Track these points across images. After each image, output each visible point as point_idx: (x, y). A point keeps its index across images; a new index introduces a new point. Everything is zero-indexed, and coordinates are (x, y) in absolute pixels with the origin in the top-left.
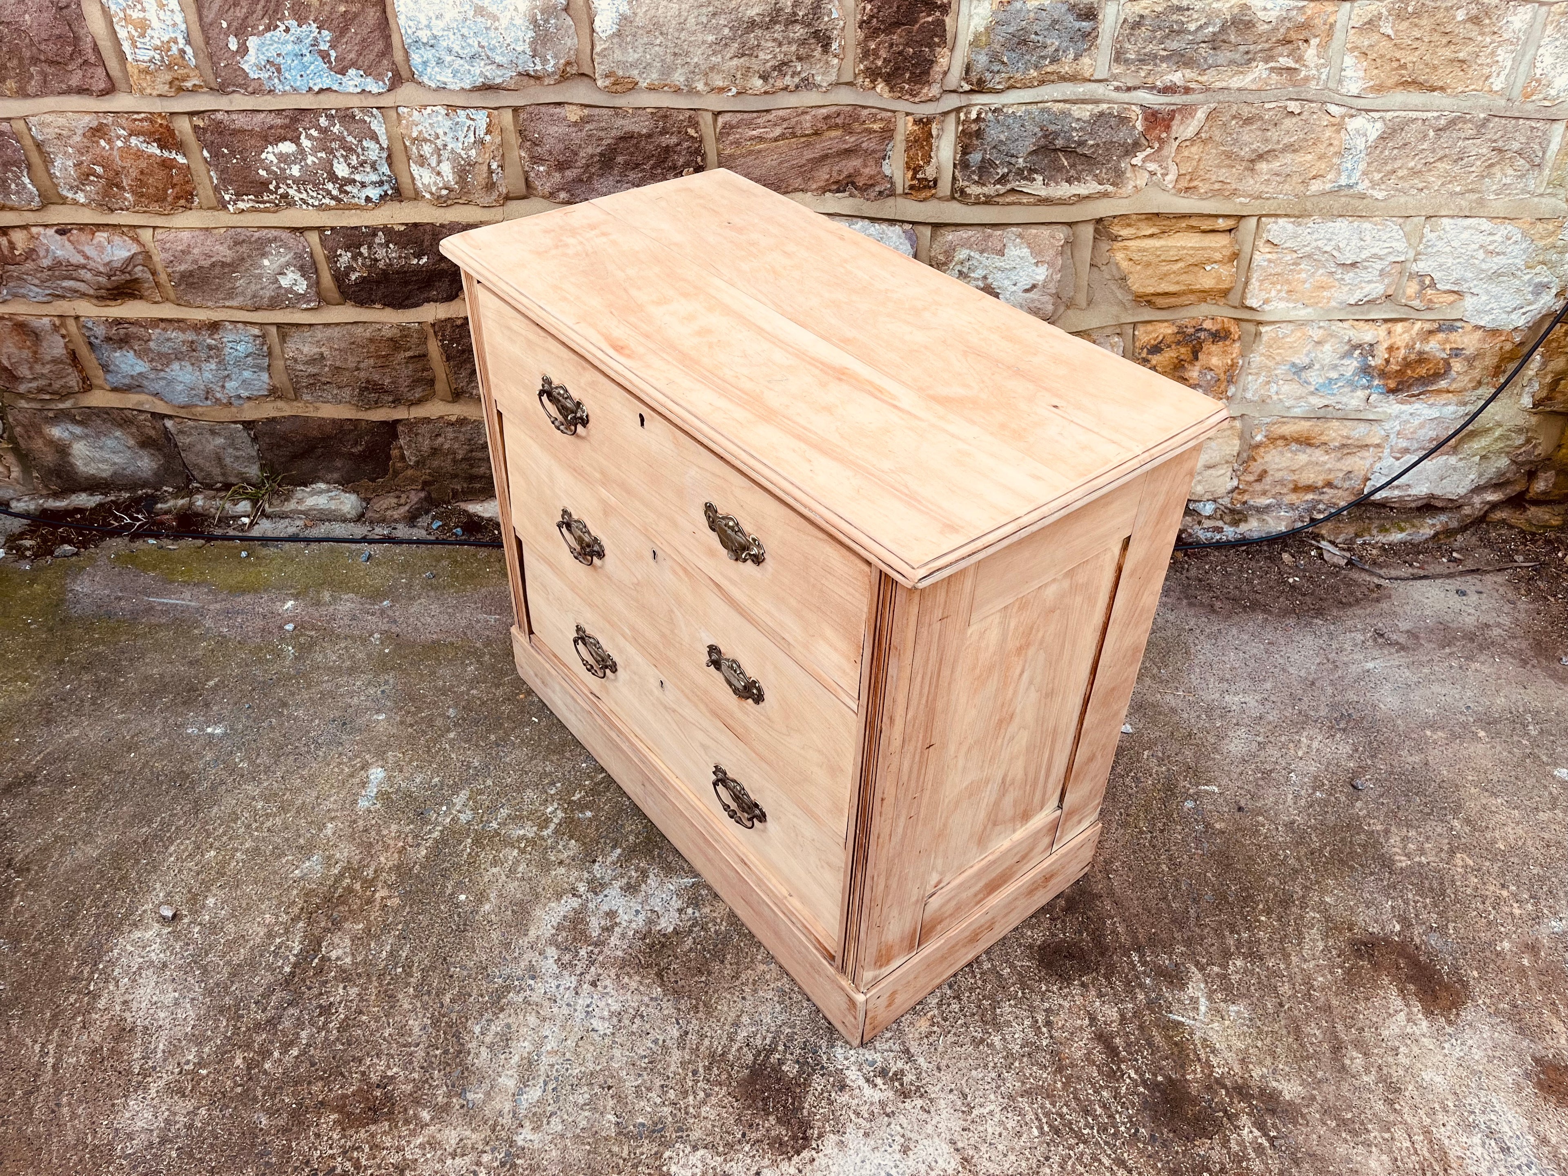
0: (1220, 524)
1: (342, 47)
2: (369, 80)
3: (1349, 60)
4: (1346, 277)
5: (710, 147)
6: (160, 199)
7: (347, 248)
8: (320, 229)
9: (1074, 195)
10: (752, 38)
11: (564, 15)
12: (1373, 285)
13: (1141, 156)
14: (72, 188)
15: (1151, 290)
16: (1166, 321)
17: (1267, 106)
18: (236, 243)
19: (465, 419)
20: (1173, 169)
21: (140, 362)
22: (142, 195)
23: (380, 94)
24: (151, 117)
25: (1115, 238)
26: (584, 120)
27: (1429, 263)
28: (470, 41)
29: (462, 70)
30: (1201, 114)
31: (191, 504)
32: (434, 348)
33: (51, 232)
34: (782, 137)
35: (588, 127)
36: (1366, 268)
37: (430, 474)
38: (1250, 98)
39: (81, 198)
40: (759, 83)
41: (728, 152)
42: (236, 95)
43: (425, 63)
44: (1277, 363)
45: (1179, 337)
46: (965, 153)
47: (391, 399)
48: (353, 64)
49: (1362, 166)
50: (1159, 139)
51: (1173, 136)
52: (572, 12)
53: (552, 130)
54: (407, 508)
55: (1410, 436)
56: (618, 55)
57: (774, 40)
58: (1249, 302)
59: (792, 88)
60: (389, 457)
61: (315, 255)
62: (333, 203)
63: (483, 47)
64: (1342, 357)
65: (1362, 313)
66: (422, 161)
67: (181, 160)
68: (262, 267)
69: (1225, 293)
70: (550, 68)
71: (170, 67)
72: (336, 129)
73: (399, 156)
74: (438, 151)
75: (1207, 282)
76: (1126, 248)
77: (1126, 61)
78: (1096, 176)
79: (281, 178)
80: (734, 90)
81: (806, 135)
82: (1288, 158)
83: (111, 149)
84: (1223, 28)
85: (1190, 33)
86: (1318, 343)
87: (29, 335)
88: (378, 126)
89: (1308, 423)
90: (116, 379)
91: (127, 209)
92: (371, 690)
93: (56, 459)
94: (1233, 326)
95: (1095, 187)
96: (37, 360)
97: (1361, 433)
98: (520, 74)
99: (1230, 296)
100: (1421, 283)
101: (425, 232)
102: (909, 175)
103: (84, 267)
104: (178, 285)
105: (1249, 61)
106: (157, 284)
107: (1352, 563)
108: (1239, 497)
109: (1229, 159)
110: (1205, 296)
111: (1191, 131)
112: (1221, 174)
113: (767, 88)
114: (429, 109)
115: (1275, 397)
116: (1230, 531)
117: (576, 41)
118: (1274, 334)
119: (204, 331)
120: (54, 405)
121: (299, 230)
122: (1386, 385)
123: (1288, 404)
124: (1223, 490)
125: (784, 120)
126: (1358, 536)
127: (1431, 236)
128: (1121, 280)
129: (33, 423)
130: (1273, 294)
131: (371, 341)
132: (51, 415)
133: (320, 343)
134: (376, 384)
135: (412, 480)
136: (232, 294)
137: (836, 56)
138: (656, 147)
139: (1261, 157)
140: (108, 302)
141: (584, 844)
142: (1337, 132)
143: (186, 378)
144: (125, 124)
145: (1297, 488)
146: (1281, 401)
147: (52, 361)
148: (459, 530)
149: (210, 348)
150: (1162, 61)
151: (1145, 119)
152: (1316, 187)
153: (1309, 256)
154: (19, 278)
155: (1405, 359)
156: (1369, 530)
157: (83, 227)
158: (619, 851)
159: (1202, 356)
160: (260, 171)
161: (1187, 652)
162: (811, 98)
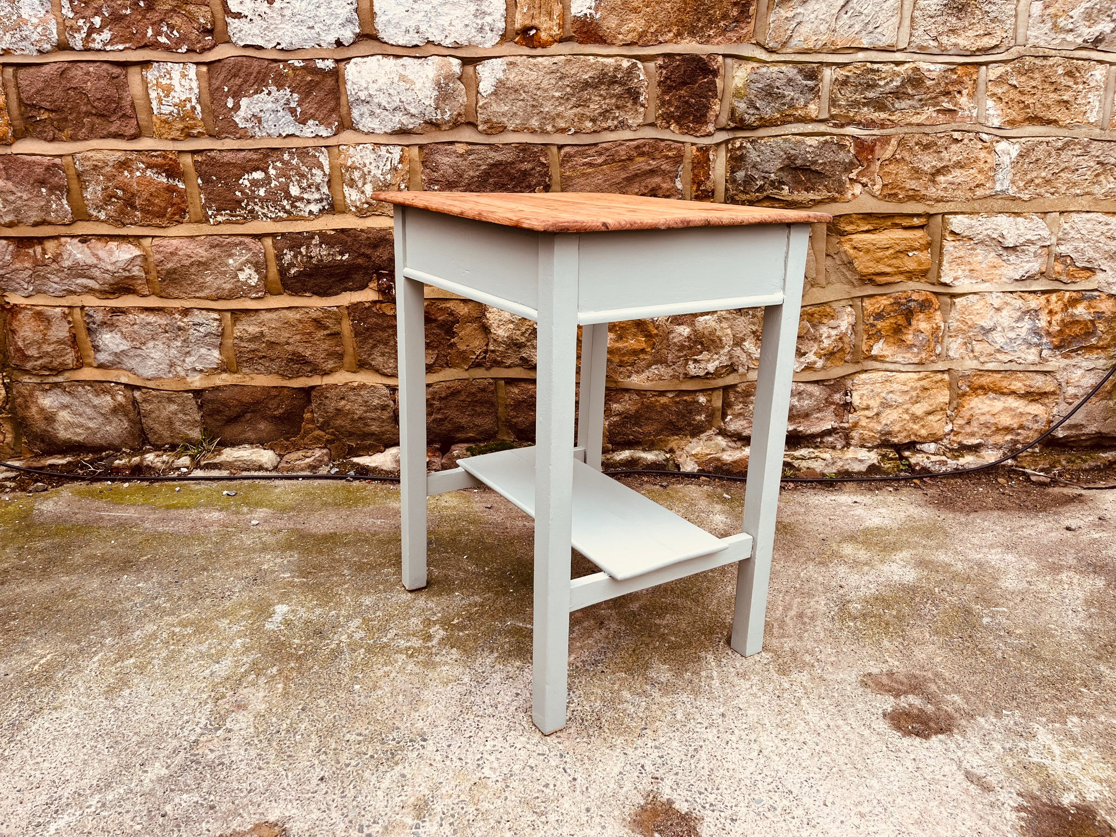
0: (944, 458)
1: (305, 105)
2: (322, 127)
3: (990, 103)
4: (1011, 258)
5: (555, 172)
6: (161, 215)
7: (291, 249)
8: (273, 235)
9: (811, 200)
10: (585, 95)
11: (459, 82)
12: (1031, 264)
13: (855, 172)
14: (97, 207)
15: (872, 270)
16: (885, 294)
17: (939, 135)
18: (212, 247)
19: (364, 385)
20: (878, 180)
21: (124, 342)
22: (148, 212)
23: (328, 137)
24: (164, 154)
25: (843, 233)
26: (469, 153)
27: (1068, 247)
28: (394, 98)
29: (386, 119)
30: (894, 142)
31: (142, 460)
32: (346, 327)
33: (76, 241)
34: (605, 162)
35: (471, 157)
36: (1023, 251)
37: (332, 434)
38: (927, 130)
39: (102, 216)
40: (589, 124)
41: (568, 173)
42: (227, 140)
43: (361, 115)
44: (970, 327)
45: (896, 307)
46: (733, 172)
47: (309, 369)
48: (313, 117)
49: (1010, 176)
50: (867, 160)
51: (877, 157)
52: (464, 81)
53: (446, 160)
54: (312, 459)
55: (1076, 384)
56: (495, 107)
57: (601, 96)
58: (943, 280)
59: (612, 128)
60: (302, 418)
61: (268, 256)
62: (285, 215)
63: (403, 102)
64: (1017, 321)
65: (1026, 286)
66: (352, 183)
67: (181, 186)
68: (227, 265)
69: (924, 274)
70: (447, 117)
71: (183, 119)
72: (294, 162)
73: (336, 180)
74: (364, 176)
75: (911, 265)
76: (851, 240)
77: (839, 106)
78: (825, 186)
79: (251, 198)
80: (573, 130)
81: (623, 161)
82: (957, 172)
83: (132, 177)
84: (903, 85)
85: (880, 86)
86: (998, 310)
87: (42, 321)
88: (324, 159)
89: (999, 376)
90: (103, 357)
91: (135, 224)
92: (278, 560)
93: (42, 425)
94: (934, 299)
95: (825, 194)
96: (45, 340)
97: (1039, 382)
98: (426, 122)
99: (929, 275)
100: (1064, 263)
101: (349, 236)
102: (695, 188)
103: (96, 267)
104: (163, 280)
105: (923, 106)
106: (148, 281)
107: (1054, 482)
108: (955, 438)
109: (917, 173)
110: (910, 275)
111: (888, 154)
112: (912, 184)
113: (595, 128)
114: (361, 146)
115: (971, 355)
116: (952, 464)
117: (465, 99)
118: (965, 303)
119: (177, 316)
120: (52, 380)
121: (258, 237)
122: (1052, 342)
123: (982, 360)
124: (942, 433)
125: (607, 150)
126: (1053, 466)
127: (1066, 226)
128: (849, 264)
129: (31, 395)
130: (960, 272)
131: (300, 321)
132: (47, 387)
133: (262, 324)
134: (300, 355)
135: (317, 440)
136: (202, 287)
137: (643, 105)
138: (518, 171)
139: (939, 171)
140: (108, 296)
141: (465, 650)
142: (989, 153)
143: (157, 355)
144: (144, 159)
145: (998, 430)
146: (976, 358)
147: (56, 342)
148: (352, 473)
149: (180, 329)
150: (864, 106)
151: (856, 145)
152: (980, 192)
153: (982, 242)
154: (44, 277)
155: (1062, 321)
156: (1059, 462)
157: (100, 237)
158: (496, 655)
159: (914, 322)
160: (237, 193)
161: (946, 534)
162: (626, 135)
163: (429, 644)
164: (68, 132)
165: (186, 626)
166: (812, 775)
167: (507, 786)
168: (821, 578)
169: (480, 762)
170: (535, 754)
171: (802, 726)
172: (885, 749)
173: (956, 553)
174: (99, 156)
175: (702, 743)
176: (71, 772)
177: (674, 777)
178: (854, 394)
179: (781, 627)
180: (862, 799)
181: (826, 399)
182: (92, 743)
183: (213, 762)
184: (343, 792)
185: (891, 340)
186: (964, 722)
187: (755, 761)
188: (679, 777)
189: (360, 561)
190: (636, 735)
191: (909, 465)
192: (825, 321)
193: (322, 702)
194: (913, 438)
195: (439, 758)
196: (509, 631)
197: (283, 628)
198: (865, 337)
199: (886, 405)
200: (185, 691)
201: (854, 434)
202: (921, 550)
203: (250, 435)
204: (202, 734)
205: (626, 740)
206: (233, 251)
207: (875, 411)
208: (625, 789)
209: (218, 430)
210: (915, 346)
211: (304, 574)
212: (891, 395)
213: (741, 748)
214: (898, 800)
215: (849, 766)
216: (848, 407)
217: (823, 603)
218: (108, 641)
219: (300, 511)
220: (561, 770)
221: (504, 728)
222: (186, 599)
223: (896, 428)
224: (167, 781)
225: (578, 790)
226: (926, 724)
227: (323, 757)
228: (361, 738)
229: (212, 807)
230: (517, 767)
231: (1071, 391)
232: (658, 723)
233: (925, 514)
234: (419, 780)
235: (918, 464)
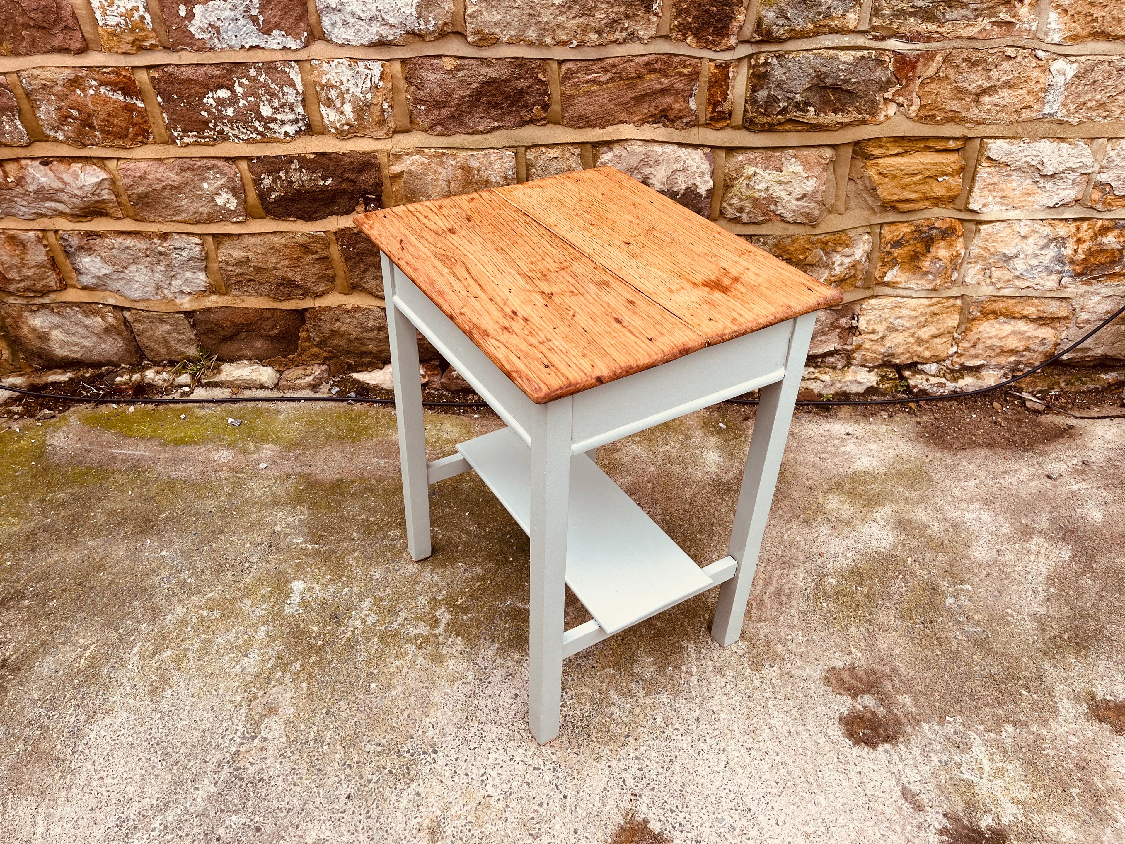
0: (943, 380)
1: (268, 13)
2: (289, 38)
3: (1053, 15)
4: (1047, 186)
5: (555, 89)
6: (123, 135)
7: (269, 173)
8: (249, 159)
9: (838, 123)
10: (590, 2)
12: (1067, 192)
13: (892, 90)
14: (53, 128)
15: (896, 197)
16: (906, 222)
17: (990, 51)
18: (183, 170)
19: (358, 307)
20: (916, 100)
21: (106, 266)
22: (109, 133)
23: (297, 50)
24: (117, 70)
25: (869, 157)
26: (458, 68)
27: (1110, 174)
28: (370, 6)
29: (362, 29)
30: (939, 58)
31: (143, 378)
32: (335, 251)
33: (36, 163)
34: (611, 80)
35: (460, 74)
36: (1062, 178)
37: (330, 352)
38: (978, 45)
39: (60, 136)
40: (594, 37)
41: (569, 92)
42: (184, 52)
43: (333, 25)
44: (992, 254)
45: (916, 235)
46: (754, 91)
47: (300, 292)
48: (277, 26)
49: (1061, 99)
50: (907, 77)
51: (918, 75)
53: (432, 76)
54: (312, 377)
55: (1091, 310)
56: (486, 16)
58: (971, 206)
59: (621, 40)
60: (298, 338)
61: (245, 180)
62: (259, 137)
63: (379, 11)
64: (1042, 249)
65: (1058, 214)
66: (329, 103)
67: (140, 104)
68: (202, 189)
69: (951, 200)
70: (431, 27)
71: (132, 31)
72: (262, 78)
73: (311, 99)
74: (341, 95)
75: (939, 191)
76: (877, 164)
77: (883, 15)
78: (856, 107)
79: (219, 118)
80: (575, 43)
81: (631, 78)
82: (1004, 93)
83: (85, 96)
86: (1024, 237)
87: (18, 246)
88: (295, 76)
89: (1014, 301)
90: (86, 280)
91: (97, 145)
92: (290, 519)
93: (38, 343)
94: (958, 226)
95: (855, 116)
96: (24, 265)
97: (1054, 308)
98: (407, 33)
99: (957, 201)
100: (1103, 191)
101: (330, 160)
102: (710, 109)
103: (62, 191)
104: (136, 204)
105: (977, 16)
106: (120, 204)
107: (1048, 409)
108: (957, 360)
109: (960, 92)
110: (937, 201)
111: (930, 72)
112: (954, 105)
113: (601, 41)
114: (336, 61)
115: (988, 281)
116: (951, 386)
117: (452, 5)
118: (990, 231)
119: (156, 240)
120: (37, 301)
121: (232, 160)
122: (1074, 270)
123: (998, 286)
124: (945, 354)
125: (614, 66)
126: (1051, 388)
127: (1112, 153)
128: (872, 190)
129: (20, 316)
130: (991, 199)
131: (286, 246)
132: (34, 308)
133: (246, 248)
134: (289, 280)
135: (316, 356)
136: (178, 211)
137: (656, 14)
138: (513, 90)
139: (985, 91)
140: (80, 219)
141: (469, 640)
142: (1043, 72)
143: (141, 278)
144: (96, 76)
145: (1003, 352)
146: (993, 283)
147: (36, 266)
148: (353, 394)
149: (161, 253)
150: (910, 16)
151: (896, 61)
152: (1026, 115)
153: (1019, 169)
154: (11, 200)
155: (1089, 249)
156: (1058, 383)
157: (62, 159)
158: (497, 645)
159: (933, 249)
160: (202, 113)
161: (930, 480)
162: (636, 49)
163: (436, 632)
165: (212, 609)
166: (769, 790)
167: (507, 806)
168: (803, 542)
169: (484, 778)
170: (531, 768)
171: (766, 733)
172: (836, 760)
173: (937, 509)
174: (46, 74)
175: (677, 753)
176: (132, 789)
177: (650, 793)
178: (861, 318)
179: (759, 609)
180: (809, 818)
181: (832, 324)
182: (146, 755)
183: (254, 778)
184: (367, 812)
185: (907, 266)
186: (909, 729)
187: (722, 774)
188: (654, 793)
189: (367, 521)
190: (620, 744)
191: (908, 386)
192: (839, 249)
193: (343, 705)
194: (915, 359)
195: (448, 774)
196: (508, 614)
197: (301, 611)
198: (880, 264)
199: (892, 329)
200: (221, 692)
201: (856, 355)
202: (902, 503)
203: (247, 352)
204: (241, 744)
205: (611, 750)
206: (207, 175)
207: (881, 335)
208: (608, 808)
209: (214, 348)
210: (931, 273)
211: (316, 539)
212: (899, 320)
213: (711, 759)
214: (840, 819)
215: (803, 779)
216: (853, 330)
217: (802, 575)
218: (144, 627)
219: (306, 448)
220: (554, 786)
221: (505, 737)
222: (208, 572)
223: (899, 351)
224: (217, 801)
225: (568, 809)
226: (877, 731)
227: (348, 771)
228: (379, 749)
229: (258, 829)
230: (515, 784)
231: (1084, 316)
232: (640, 729)
233: (913, 453)
234: (432, 799)
235: (916, 386)
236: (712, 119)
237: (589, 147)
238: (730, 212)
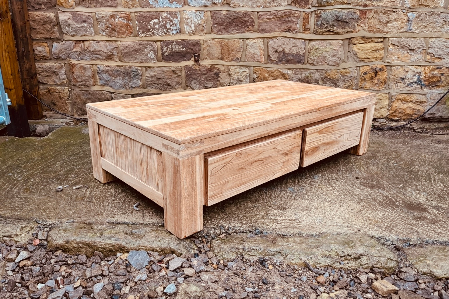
2: (178, 4)
4: (412, 54)
5: (256, 21)
6: (124, 34)
7: (166, 46)
8: (160, 41)
9: (343, 32)
12: (419, 56)
13: (359, 22)
14: (103, 31)
15: (364, 57)
16: (368, 66)
17: (388, 10)
18: (140, 45)
20: (367, 25)
21: (110, 77)
22: (119, 33)
23: (180, 8)
24: (126, 13)
25: (354, 44)
26: (227, 14)
27: (432, 50)
29: (200, 2)
30: (373, 12)
32: (183, 73)
33: (95, 42)
34: (273, 18)
36: (416, 51)
38: (384, 8)
39: (104, 34)
40: (268, 4)
41: (260, 21)
42: (146, 8)
43: (191, 0)
44: (397, 78)
45: (371, 70)
46: (317, 22)
48: (175, 1)
49: (413, 25)
50: (364, 18)
51: (367, 17)
53: (219, 16)
55: (433, 99)
58: (388, 61)
59: (276, 6)
61: (158, 48)
62: (165, 34)
64: (413, 76)
65: (417, 64)
66: (187, 24)
67: (131, 24)
68: (144, 51)
69: (382, 58)
70: (220, 2)
72: (168, 16)
73: (182, 23)
74: (191, 21)
75: (377, 55)
76: (357, 46)
78: (349, 27)
79: (153, 28)
80: (263, 6)
81: (279, 17)
82: (394, 23)
83: (115, 21)
86: (407, 72)
87: (83, 69)
88: (178, 15)
89: (407, 95)
90: (102, 82)
91: (115, 36)
93: (81, 105)
94: (385, 67)
95: (348, 30)
96: (84, 76)
97: (420, 98)
98: (213, 3)
100: (430, 56)
101: (185, 42)
102: (304, 27)
103: (101, 51)
104: (123, 56)
106: (118, 56)
107: (423, 132)
108: (390, 117)
109: (380, 23)
110: (377, 59)
111: (371, 16)
112: (379, 27)
113: (270, 6)
114: (191, 11)
115: (397, 88)
118: (395, 69)
119: (127, 68)
120: (85, 89)
121: (155, 41)
122: (425, 84)
124: (385, 115)
125: (274, 13)
126: (424, 127)
127: (431, 43)
128: (355, 54)
129: (78, 94)
130: (394, 58)
131: (168, 71)
132: (83, 92)
133: (155, 71)
134: (167, 83)
138: (243, 21)
139: (388, 22)
140: (105, 61)
142: (406, 16)
143: (120, 82)
144: (119, 15)
145: (405, 114)
146: (399, 89)
147: (87, 76)
149: (128, 73)
151: (360, 13)
152: (402, 30)
153: (402, 48)
154: (84, 54)
155: (429, 76)
156: (426, 126)
157: (103, 41)
159: (378, 76)
160: (149, 26)
162: (281, 8)
164: (94, 4)
174: (104, 13)
185: (369, 82)
191: (374, 126)
192: (346, 74)
194: (375, 116)
198: (360, 80)
206: (147, 46)
210: (377, 84)
231: (431, 101)
235: (377, 125)
236: (304, 30)
237: (266, 39)
238: (310, 62)
